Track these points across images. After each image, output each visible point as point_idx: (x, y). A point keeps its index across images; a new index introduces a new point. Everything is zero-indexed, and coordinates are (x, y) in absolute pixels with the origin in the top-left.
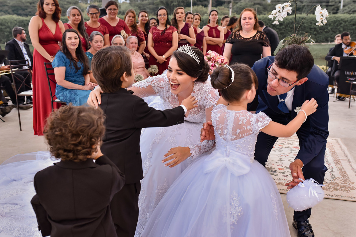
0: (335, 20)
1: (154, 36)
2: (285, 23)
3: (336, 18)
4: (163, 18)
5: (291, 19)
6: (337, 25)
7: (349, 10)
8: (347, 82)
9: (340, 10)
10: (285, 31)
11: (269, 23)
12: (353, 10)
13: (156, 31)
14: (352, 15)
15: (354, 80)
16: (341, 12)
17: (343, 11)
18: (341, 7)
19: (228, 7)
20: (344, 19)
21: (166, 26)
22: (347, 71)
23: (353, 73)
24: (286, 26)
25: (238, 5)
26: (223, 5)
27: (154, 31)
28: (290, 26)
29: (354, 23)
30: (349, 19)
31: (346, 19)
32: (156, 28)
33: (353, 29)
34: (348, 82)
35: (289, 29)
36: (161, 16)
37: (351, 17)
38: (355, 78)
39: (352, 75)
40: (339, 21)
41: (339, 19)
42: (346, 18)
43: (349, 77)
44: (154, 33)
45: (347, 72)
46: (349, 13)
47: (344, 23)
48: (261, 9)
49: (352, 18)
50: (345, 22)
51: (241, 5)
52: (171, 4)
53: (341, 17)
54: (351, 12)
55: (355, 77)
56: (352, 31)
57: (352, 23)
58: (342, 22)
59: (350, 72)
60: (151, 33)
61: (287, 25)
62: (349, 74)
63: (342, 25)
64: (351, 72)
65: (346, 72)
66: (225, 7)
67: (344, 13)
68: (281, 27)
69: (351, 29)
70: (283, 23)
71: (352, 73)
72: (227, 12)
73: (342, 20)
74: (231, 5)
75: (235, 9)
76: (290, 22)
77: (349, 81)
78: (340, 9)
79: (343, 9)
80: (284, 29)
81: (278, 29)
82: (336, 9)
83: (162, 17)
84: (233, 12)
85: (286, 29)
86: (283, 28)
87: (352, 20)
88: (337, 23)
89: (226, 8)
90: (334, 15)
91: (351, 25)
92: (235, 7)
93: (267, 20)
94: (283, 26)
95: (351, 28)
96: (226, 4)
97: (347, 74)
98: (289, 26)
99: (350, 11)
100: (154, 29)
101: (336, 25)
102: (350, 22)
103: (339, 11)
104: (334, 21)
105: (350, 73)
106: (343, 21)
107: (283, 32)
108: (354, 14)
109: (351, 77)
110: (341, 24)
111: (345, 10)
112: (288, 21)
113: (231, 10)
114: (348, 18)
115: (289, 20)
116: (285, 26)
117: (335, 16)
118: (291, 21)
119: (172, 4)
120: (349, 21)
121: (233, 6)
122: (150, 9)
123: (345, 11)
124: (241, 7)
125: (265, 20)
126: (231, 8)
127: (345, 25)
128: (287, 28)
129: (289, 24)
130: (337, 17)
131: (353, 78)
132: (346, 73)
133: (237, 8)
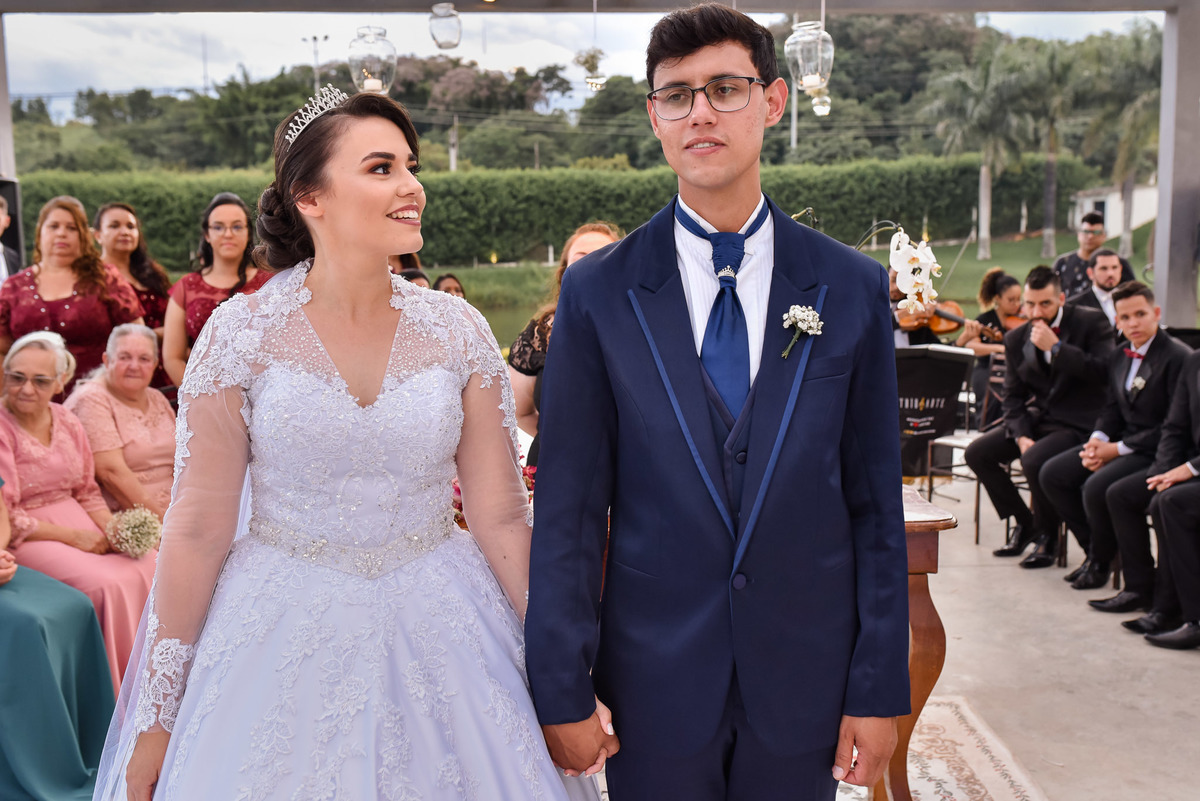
0: (780, 181)
1: (191, 318)
2: (633, 192)
3: (781, 178)
4: (230, 238)
5: (649, 182)
6: (788, 200)
7: (816, 151)
8: (908, 432)
9: (792, 153)
10: (633, 218)
11: (583, 194)
12: (827, 152)
13: (202, 295)
14: (826, 168)
15: (928, 424)
16: (796, 159)
17: (800, 156)
18: (794, 144)
19: (443, 142)
20: (806, 180)
21: (241, 272)
22: (904, 398)
23: (925, 402)
24: (637, 203)
25: (475, 134)
26: (426, 134)
27: (192, 296)
28: (647, 203)
29: (834, 192)
30: (820, 180)
31: (811, 181)
32: (201, 279)
33: (833, 211)
34: (912, 432)
35: (647, 211)
36: (221, 233)
37: (825, 173)
38: (931, 419)
39: (921, 409)
40: (791, 185)
41: (791, 181)
42: (810, 175)
43: (915, 417)
44: (192, 303)
45: (907, 401)
46: (817, 160)
47: (805, 193)
48: (550, 147)
49: (827, 178)
50: (810, 188)
51: (484, 136)
52: (246, 131)
53: (795, 172)
54: (822, 160)
55: (930, 416)
56: (831, 216)
57: (828, 192)
58: (801, 189)
59: (916, 401)
60: (177, 301)
61: (639, 201)
62: (912, 406)
63: (801, 198)
64: (919, 401)
65: (901, 400)
66: (433, 142)
67: (804, 162)
68: (622, 207)
69: (827, 211)
70: (624, 192)
71: (922, 403)
72: (440, 156)
73: (799, 182)
74: (452, 136)
75: (467, 148)
76: (646, 190)
77: (914, 429)
78: (787, 148)
79: (798, 149)
80: (630, 214)
81: (612, 211)
82: (775, 147)
83: (228, 233)
84: (459, 158)
85: (638, 213)
86: (628, 210)
87: (827, 182)
88: (786, 192)
89: (438, 146)
90: (774, 168)
91: (826, 196)
92: (465, 140)
93: (574, 185)
94: (627, 204)
95: (828, 206)
96: (435, 132)
97: (907, 406)
98: (643, 201)
99: (819, 155)
100: (190, 284)
101: (783, 198)
102: (824, 189)
103: (787, 156)
104: (778, 185)
105: (917, 404)
106: (804, 187)
107: (628, 221)
108: (831, 164)
109: (920, 417)
110: (798, 194)
111: (806, 152)
112: (640, 188)
113: (453, 153)
114: (816, 178)
115: (643, 184)
116: (632, 203)
117: (778, 173)
118: (648, 186)
119: (250, 132)
120: (820, 186)
121: (460, 137)
122: (172, 148)
123: (806, 156)
124: (484, 139)
125: (568, 185)
126: (453, 145)
127: (811, 197)
128: (638, 209)
129: (643, 196)
130: (786, 175)
131: (924, 419)
132: (904, 403)
133: (473, 143)
